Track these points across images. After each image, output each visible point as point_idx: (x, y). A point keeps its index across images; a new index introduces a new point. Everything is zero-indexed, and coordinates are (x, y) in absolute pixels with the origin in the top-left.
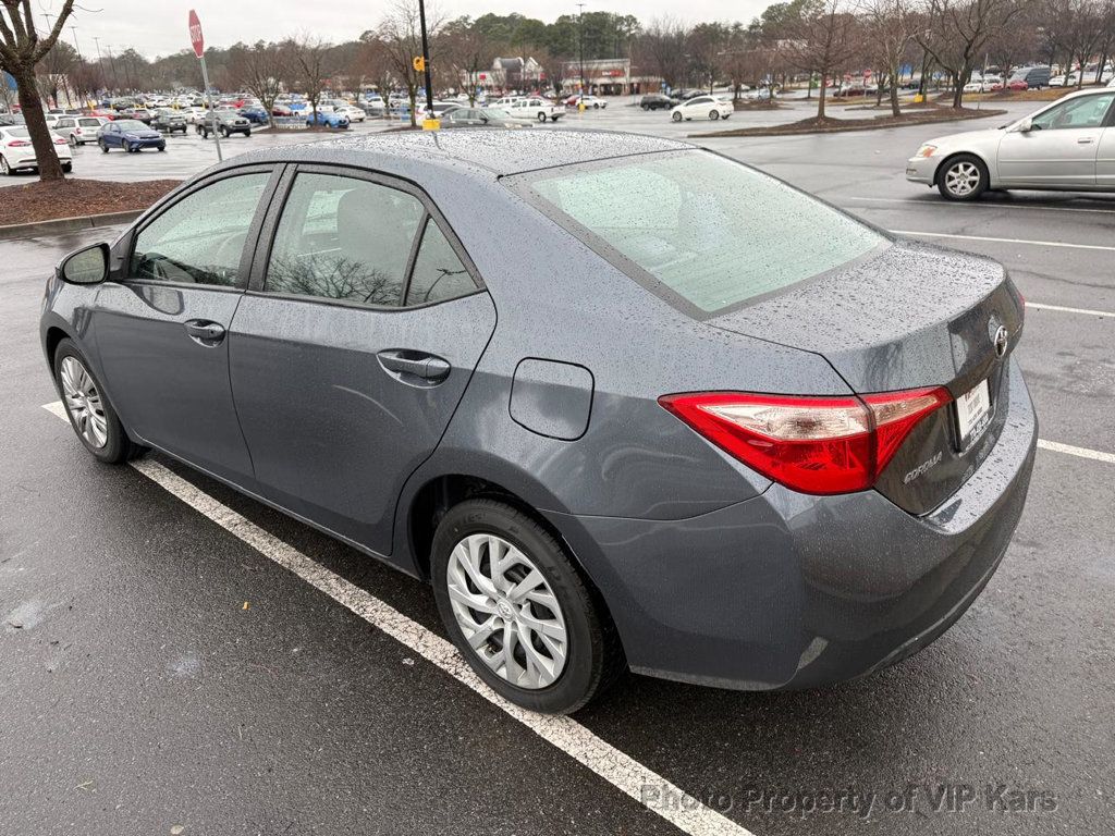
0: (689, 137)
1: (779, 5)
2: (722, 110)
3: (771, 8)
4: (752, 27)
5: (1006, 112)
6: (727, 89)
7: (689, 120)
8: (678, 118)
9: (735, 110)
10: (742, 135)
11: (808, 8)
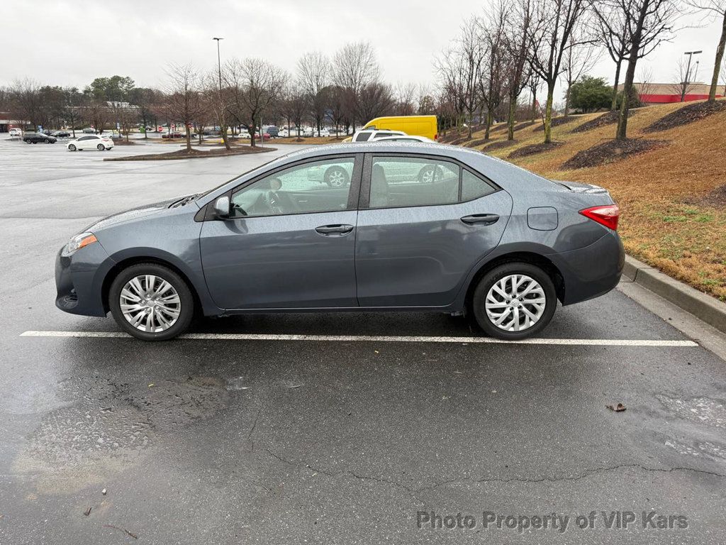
0: (105, 160)
1: (103, 79)
2: (106, 145)
3: (97, 80)
4: (85, 92)
5: (276, 150)
6: (82, 131)
7: (81, 150)
8: (72, 148)
9: (115, 144)
10: (144, 159)
11: (123, 83)
